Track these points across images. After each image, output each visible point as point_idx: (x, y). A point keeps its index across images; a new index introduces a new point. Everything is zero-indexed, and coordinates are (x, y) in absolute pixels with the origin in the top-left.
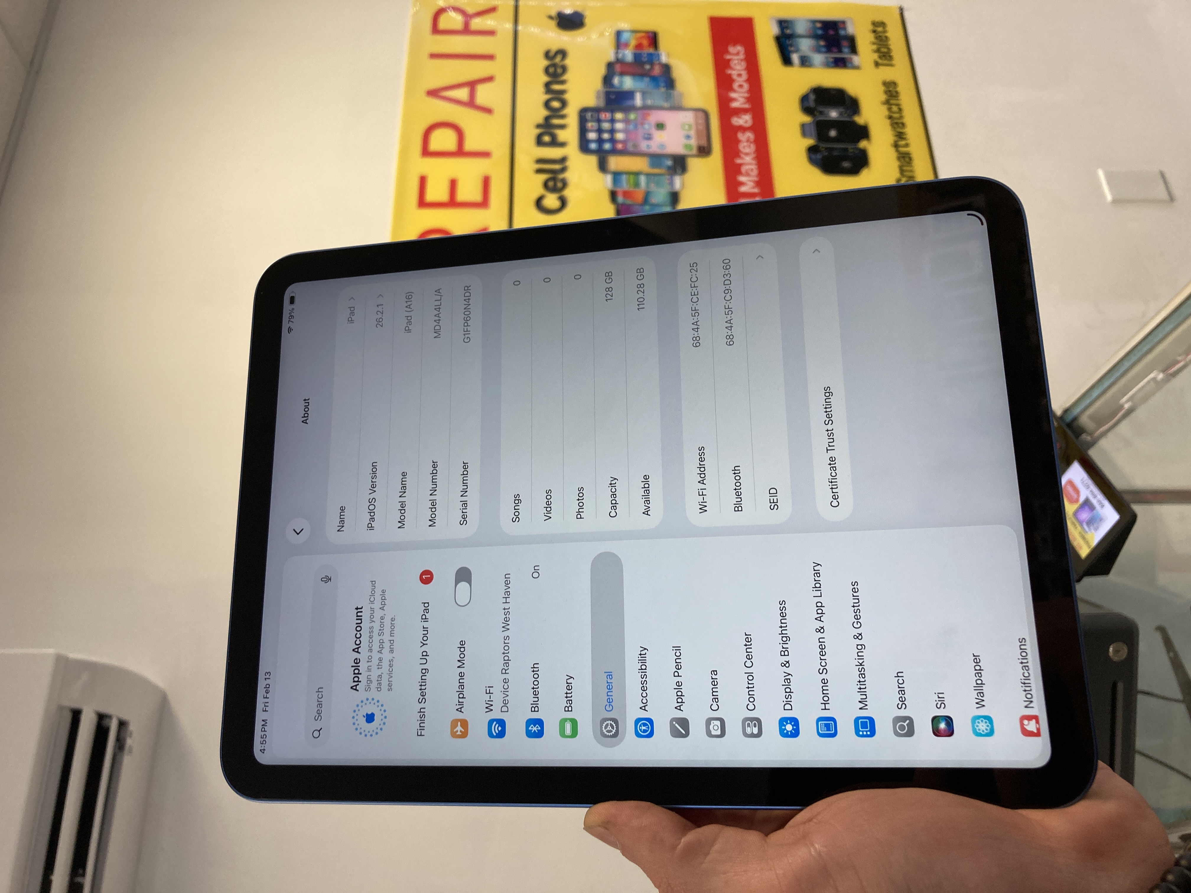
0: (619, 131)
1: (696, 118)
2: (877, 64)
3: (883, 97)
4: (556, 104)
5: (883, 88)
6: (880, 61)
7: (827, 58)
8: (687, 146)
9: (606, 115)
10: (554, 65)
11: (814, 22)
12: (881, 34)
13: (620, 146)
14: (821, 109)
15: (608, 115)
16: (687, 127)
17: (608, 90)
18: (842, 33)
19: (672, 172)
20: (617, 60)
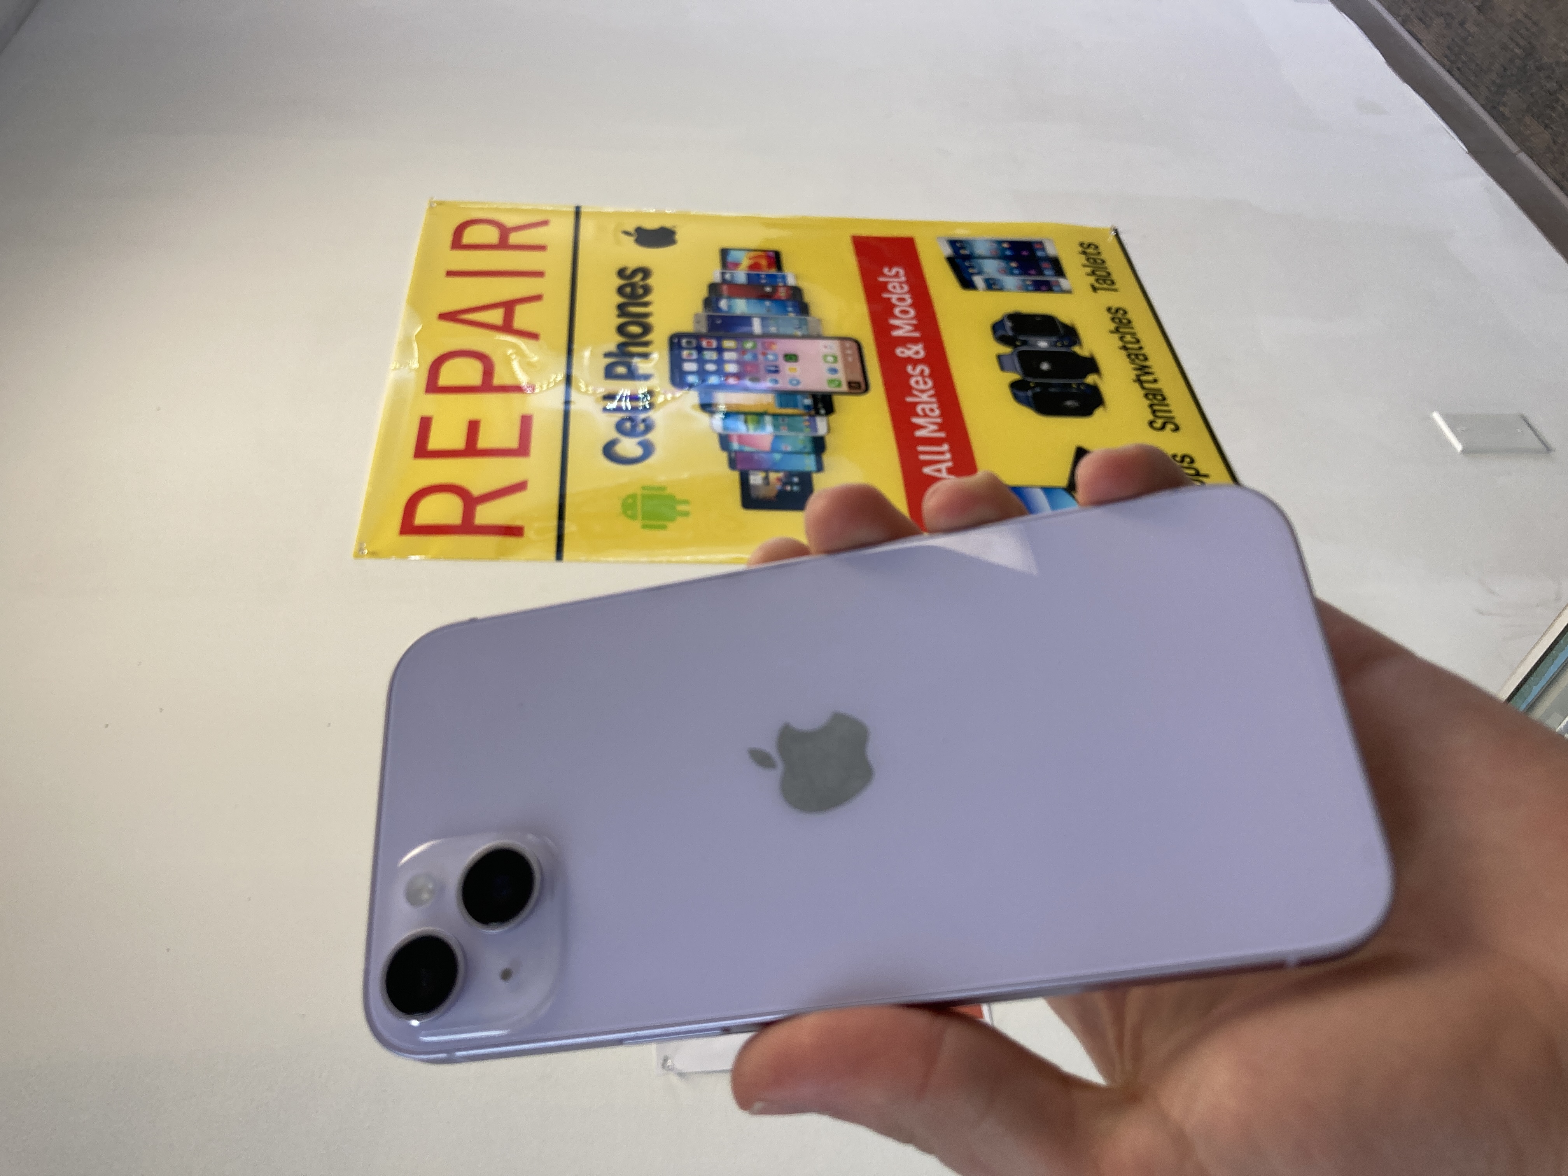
0: (731, 361)
1: (843, 349)
2: (1095, 289)
3: (1112, 326)
4: (635, 329)
5: (1107, 316)
6: (1097, 285)
7: (1024, 281)
8: (831, 381)
9: (709, 343)
10: (633, 286)
11: (1000, 242)
12: (1095, 257)
13: (731, 380)
14: (1022, 338)
15: (713, 343)
16: (830, 359)
17: (711, 313)
18: (1040, 254)
19: (813, 412)
20: (724, 281)
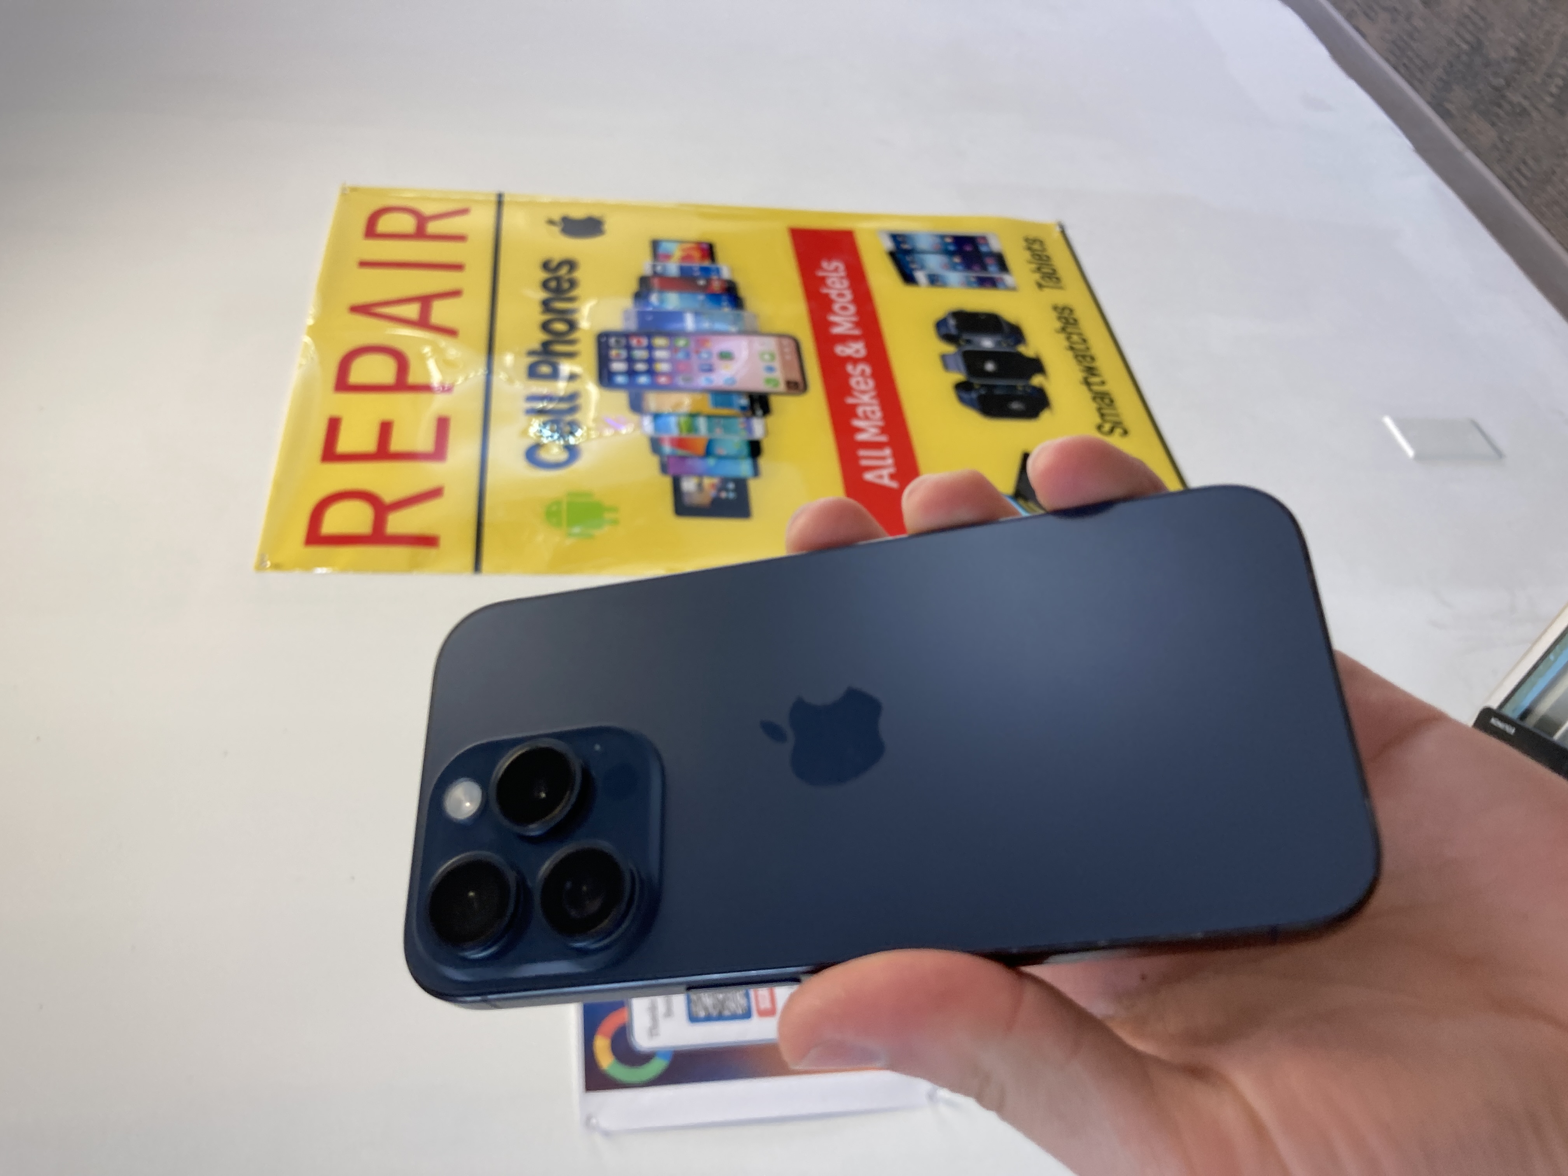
0: (662, 361)
1: (781, 347)
2: (1040, 286)
3: (1058, 325)
4: (560, 327)
5: (1054, 315)
6: (1043, 283)
7: (967, 277)
8: (768, 381)
9: (639, 342)
10: (558, 279)
11: (942, 237)
12: (1040, 253)
13: (663, 380)
14: (966, 336)
15: (644, 341)
16: (767, 357)
17: (641, 309)
18: (983, 249)
19: (749, 413)
20: (655, 274)
